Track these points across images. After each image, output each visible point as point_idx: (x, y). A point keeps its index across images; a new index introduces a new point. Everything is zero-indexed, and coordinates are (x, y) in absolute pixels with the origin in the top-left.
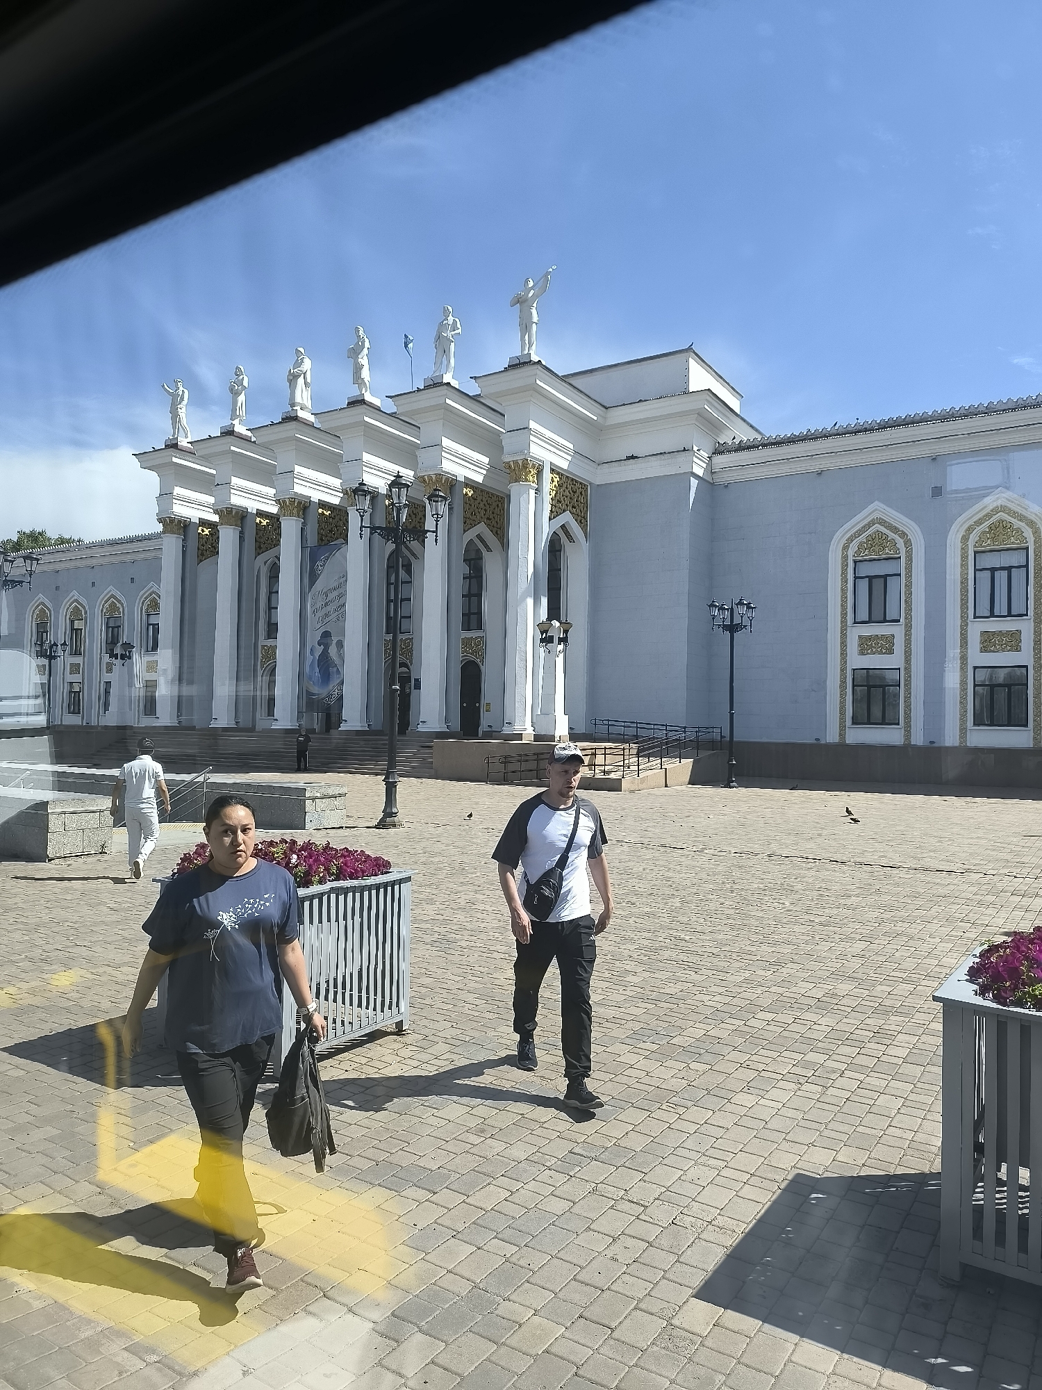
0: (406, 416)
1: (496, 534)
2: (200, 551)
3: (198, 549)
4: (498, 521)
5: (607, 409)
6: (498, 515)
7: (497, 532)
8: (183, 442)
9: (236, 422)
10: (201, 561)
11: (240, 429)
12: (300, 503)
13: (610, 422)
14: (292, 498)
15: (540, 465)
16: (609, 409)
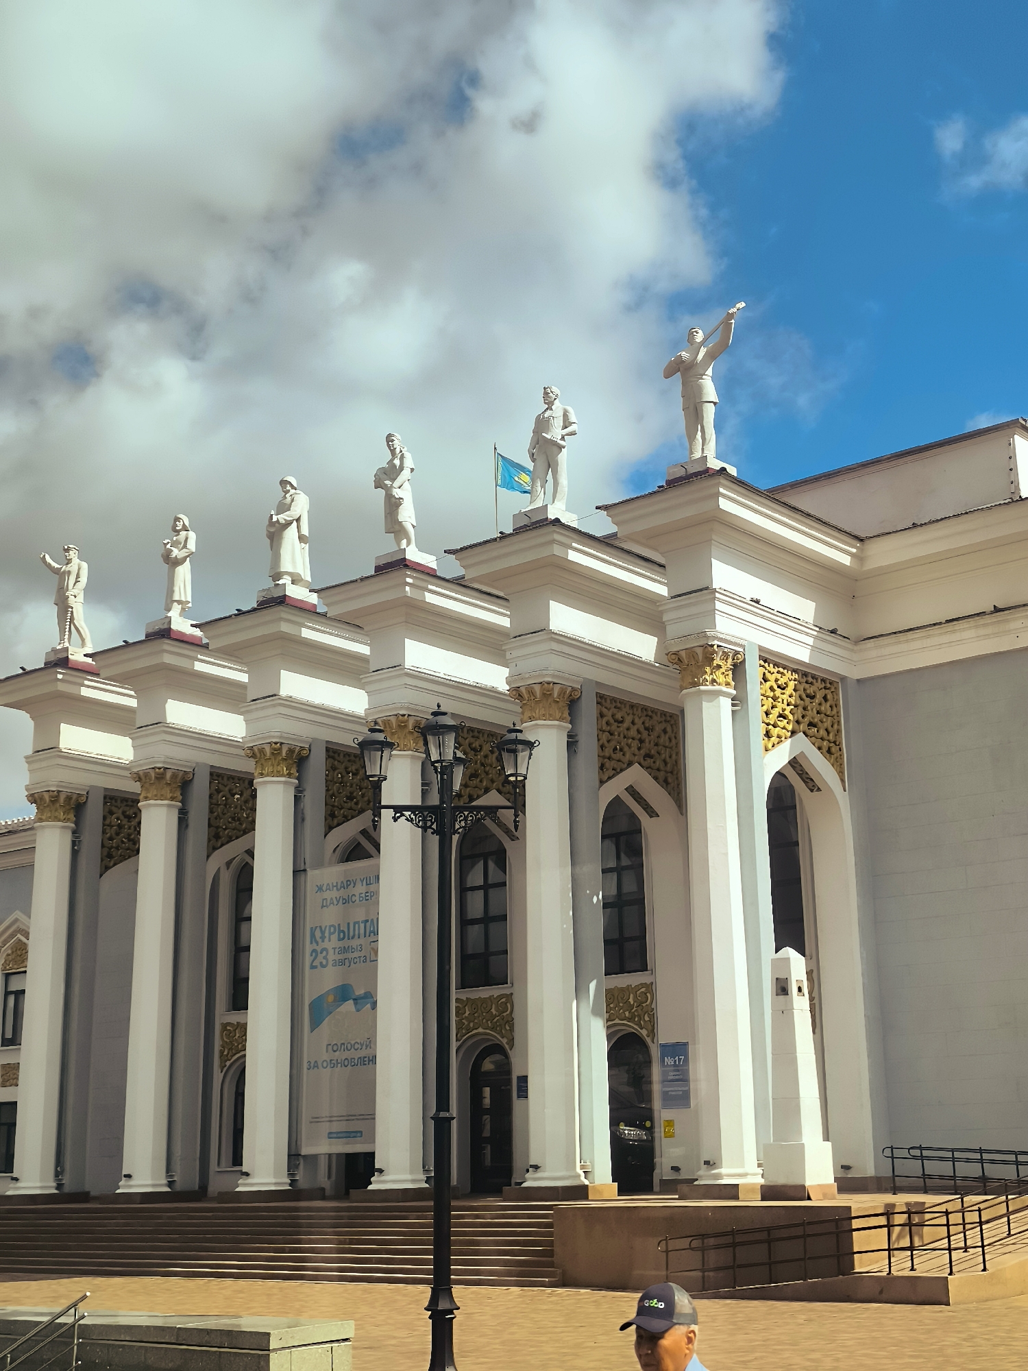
0: (481, 583)
1: (665, 783)
2: (106, 850)
3: (103, 846)
4: (668, 759)
5: (862, 540)
6: (666, 747)
7: (666, 781)
8: (77, 655)
9: (175, 613)
10: (107, 868)
11: (181, 625)
12: (291, 751)
13: (871, 565)
14: (276, 743)
15: (737, 653)
16: (867, 542)
